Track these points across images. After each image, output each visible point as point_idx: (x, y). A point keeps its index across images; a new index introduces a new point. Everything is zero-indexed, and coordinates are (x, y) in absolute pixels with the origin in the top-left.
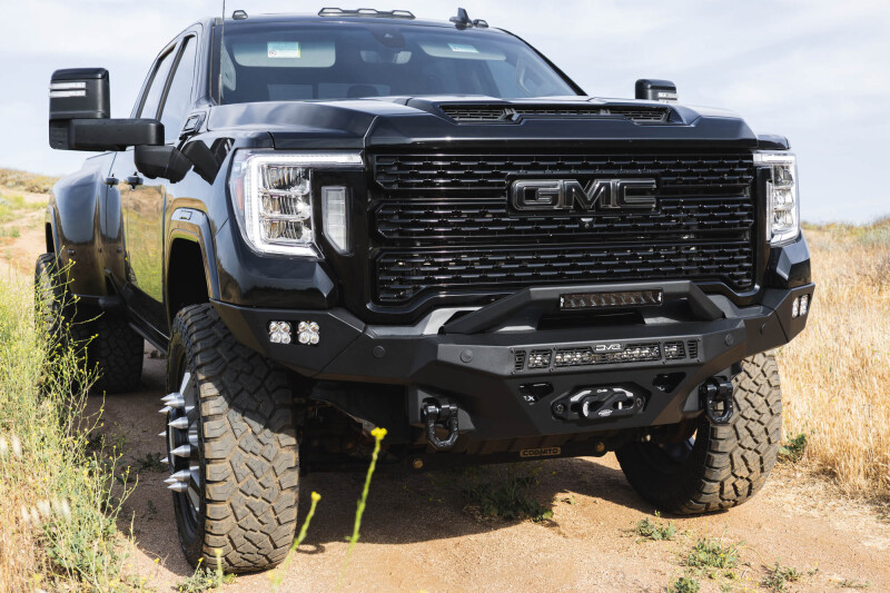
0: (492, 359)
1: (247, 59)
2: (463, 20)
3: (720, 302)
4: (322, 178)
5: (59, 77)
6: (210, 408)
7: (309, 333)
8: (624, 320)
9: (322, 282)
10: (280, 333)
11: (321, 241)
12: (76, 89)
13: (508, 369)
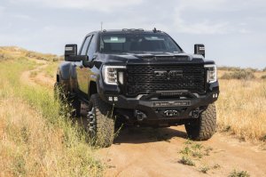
0: (149, 104)
1: (106, 41)
2: (155, 31)
3: (196, 95)
4: (119, 70)
5: (67, 46)
6: (98, 113)
7: (116, 99)
8: (176, 97)
9: (118, 90)
10: (110, 99)
11: (118, 82)
12: (70, 49)
13: (152, 106)
